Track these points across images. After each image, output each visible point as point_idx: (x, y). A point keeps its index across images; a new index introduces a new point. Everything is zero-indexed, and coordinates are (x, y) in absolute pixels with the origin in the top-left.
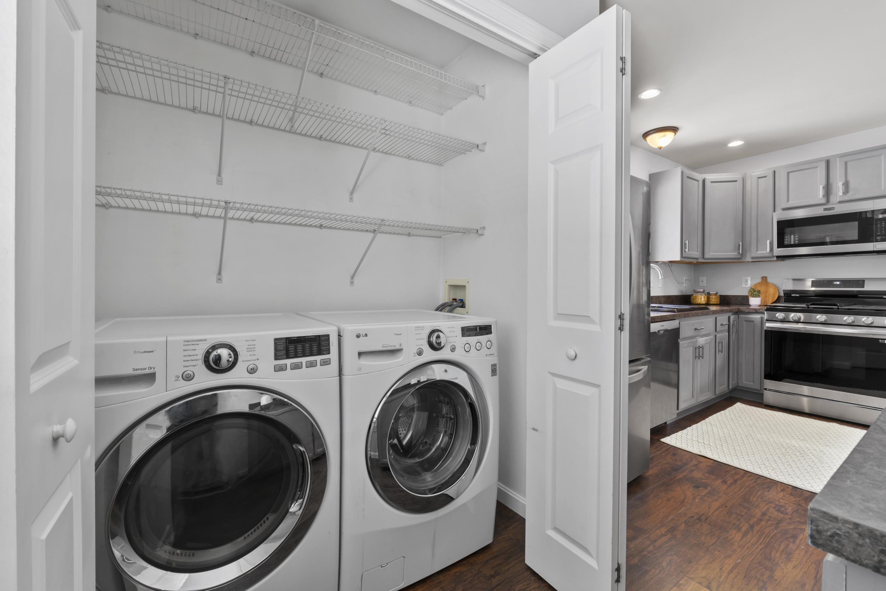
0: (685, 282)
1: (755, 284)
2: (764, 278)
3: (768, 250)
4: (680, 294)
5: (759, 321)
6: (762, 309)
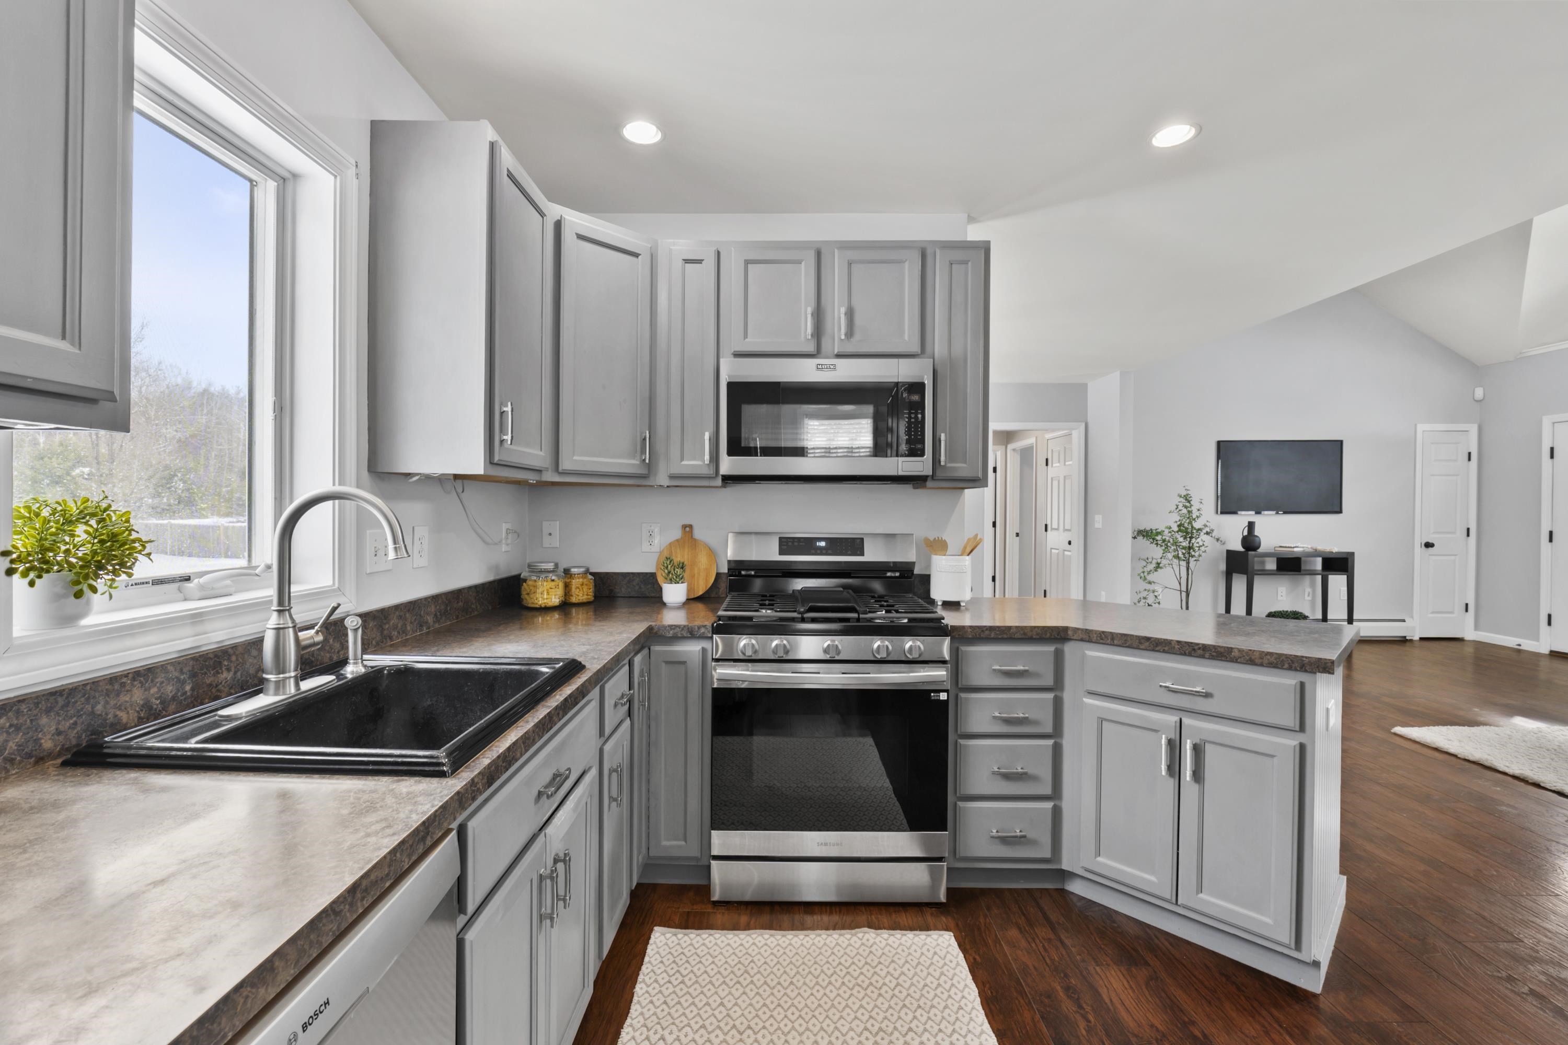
0: (507, 538)
1: (670, 544)
2: (688, 529)
3: (707, 457)
4: (491, 578)
5: (696, 660)
6: (705, 626)
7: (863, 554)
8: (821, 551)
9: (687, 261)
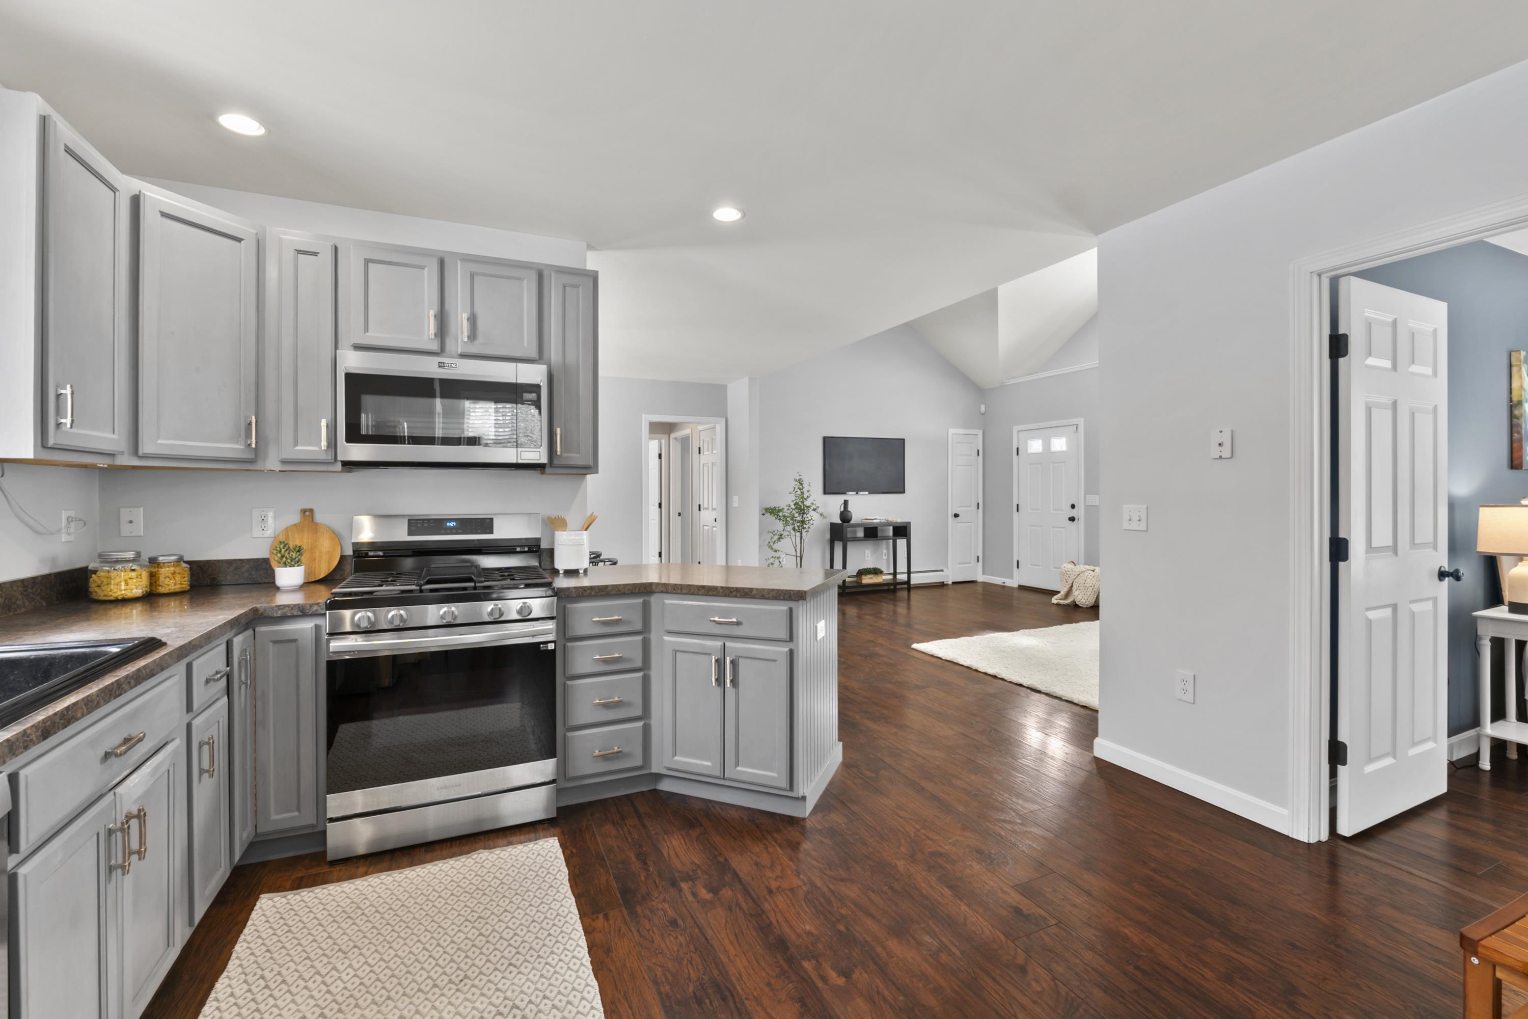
0: (68, 527)
1: (287, 528)
2: (307, 513)
3: (324, 444)
4: (45, 571)
5: (311, 636)
6: (317, 604)
7: (492, 532)
8: (451, 531)
9: (300, 252)
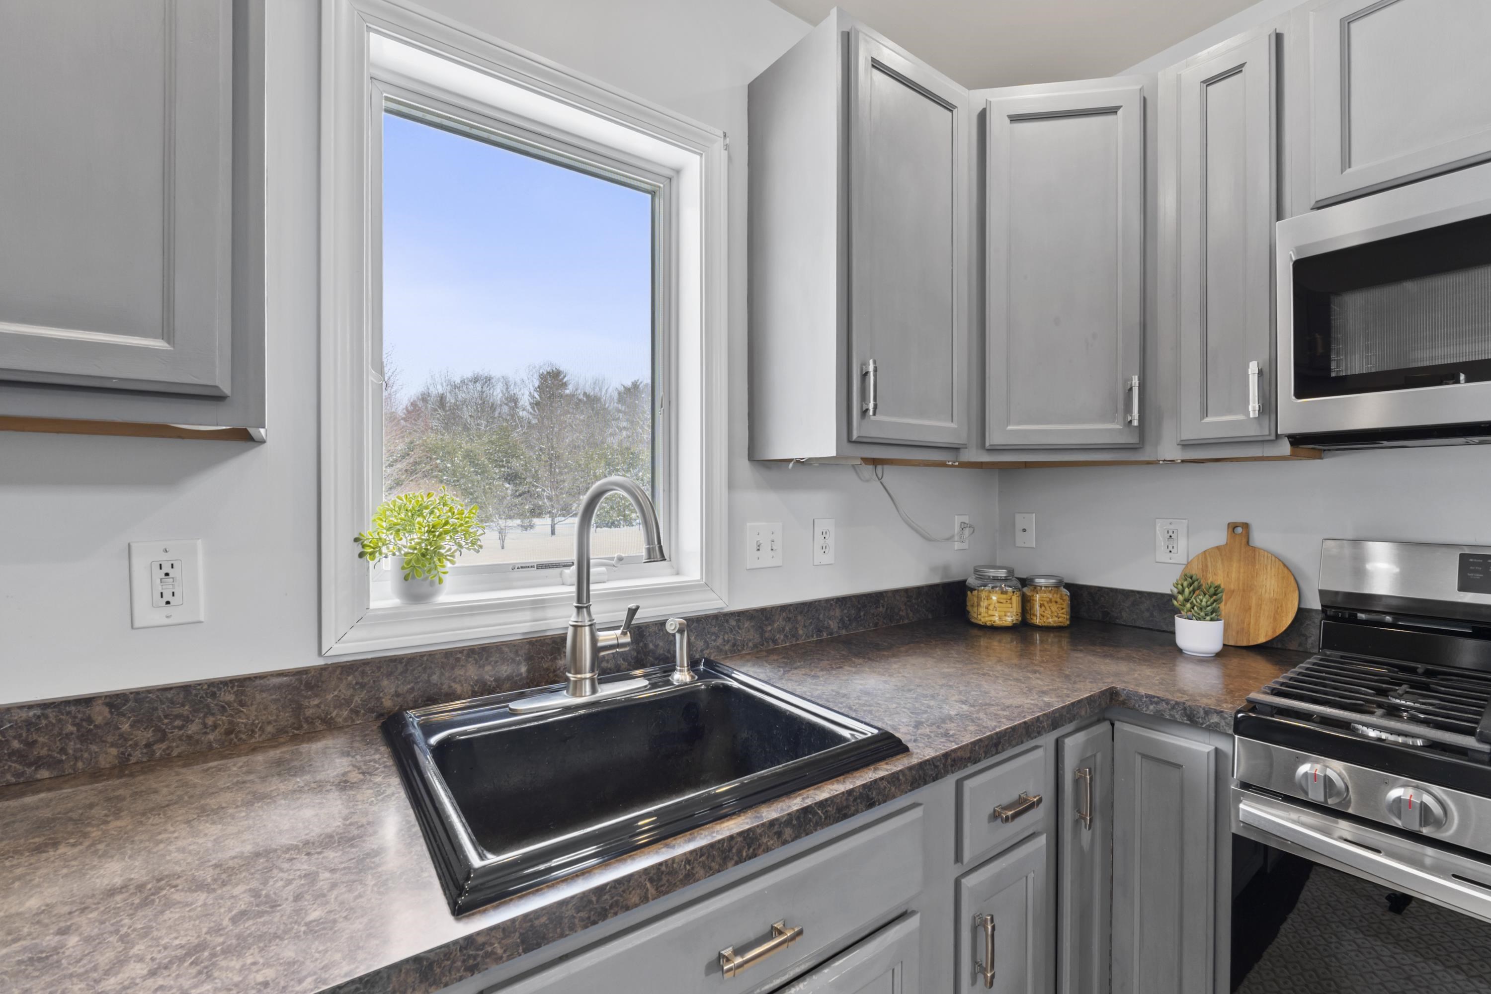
0: (960, 534)
1: (1205, 552)
2: (1239, 530)
3: (1253, 406)
4: (936, 580)
6: (1220, 713)
9: (1210, 82)
